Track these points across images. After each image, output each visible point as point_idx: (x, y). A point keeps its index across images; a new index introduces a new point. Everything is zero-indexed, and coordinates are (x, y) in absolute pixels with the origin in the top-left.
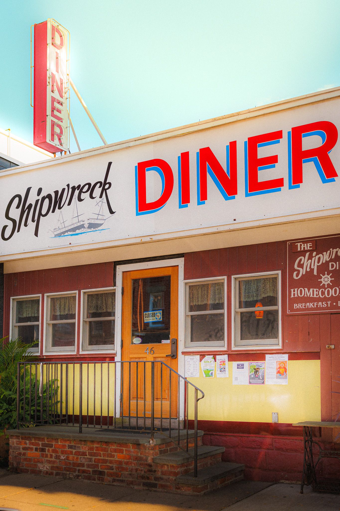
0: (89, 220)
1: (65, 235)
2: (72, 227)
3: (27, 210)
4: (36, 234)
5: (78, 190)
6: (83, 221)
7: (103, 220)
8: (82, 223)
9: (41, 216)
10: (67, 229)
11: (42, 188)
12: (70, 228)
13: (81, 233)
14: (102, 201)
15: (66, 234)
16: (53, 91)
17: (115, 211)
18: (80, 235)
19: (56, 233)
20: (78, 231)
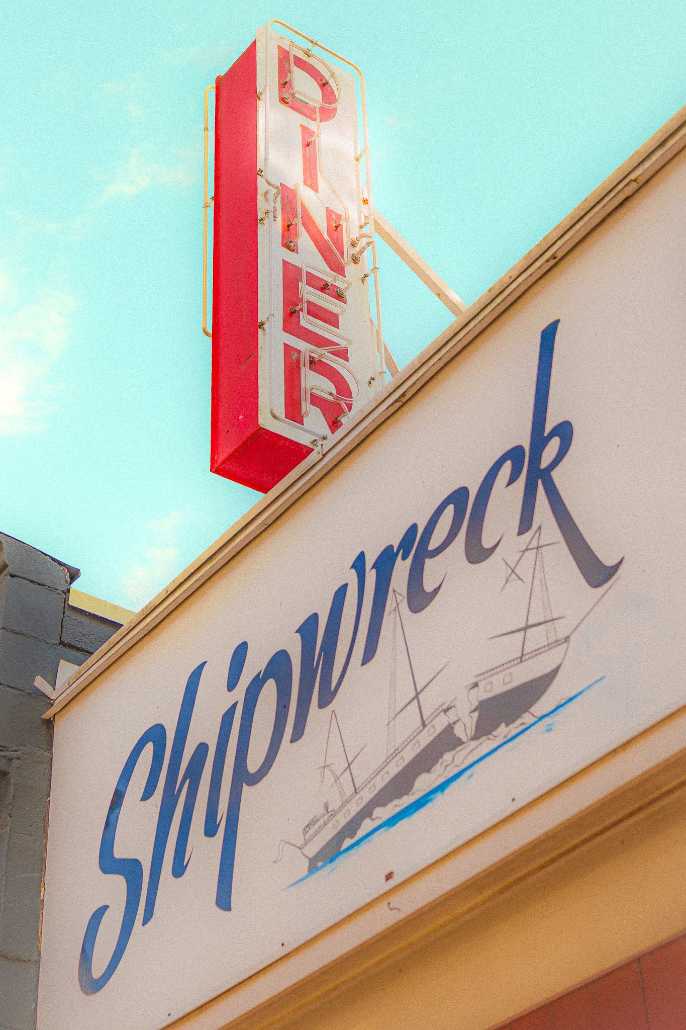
0: (476, 685)
1: (360, 833)
2: (394, 769)
3: (188, 781)
4: (224, 901)
5: (404, 558)
6: (445, 711)
7: (557, 643)
8: (440, 723)
9: (244, 784)
10: (367, 796)
11: (246, 642)
12: (380, 783)
13: (442, 787)
14: (534, 544)
15: (367, 825)
16: (292, 245)
17: (615, 562)
18: (439, 798)
19: (313, 849)
20: (423, 783)
